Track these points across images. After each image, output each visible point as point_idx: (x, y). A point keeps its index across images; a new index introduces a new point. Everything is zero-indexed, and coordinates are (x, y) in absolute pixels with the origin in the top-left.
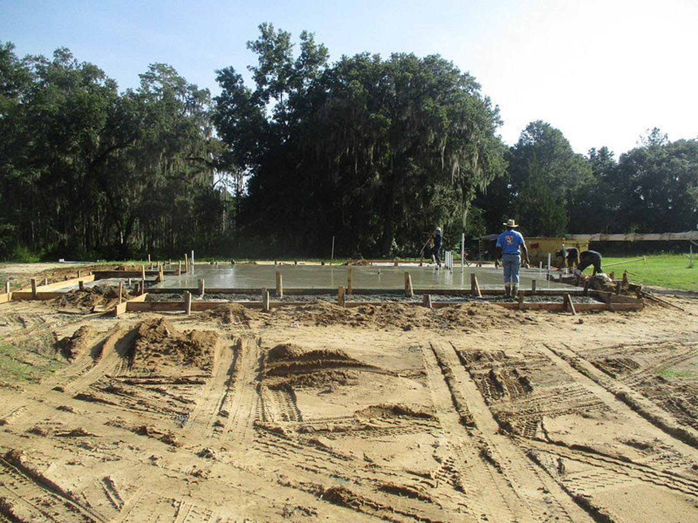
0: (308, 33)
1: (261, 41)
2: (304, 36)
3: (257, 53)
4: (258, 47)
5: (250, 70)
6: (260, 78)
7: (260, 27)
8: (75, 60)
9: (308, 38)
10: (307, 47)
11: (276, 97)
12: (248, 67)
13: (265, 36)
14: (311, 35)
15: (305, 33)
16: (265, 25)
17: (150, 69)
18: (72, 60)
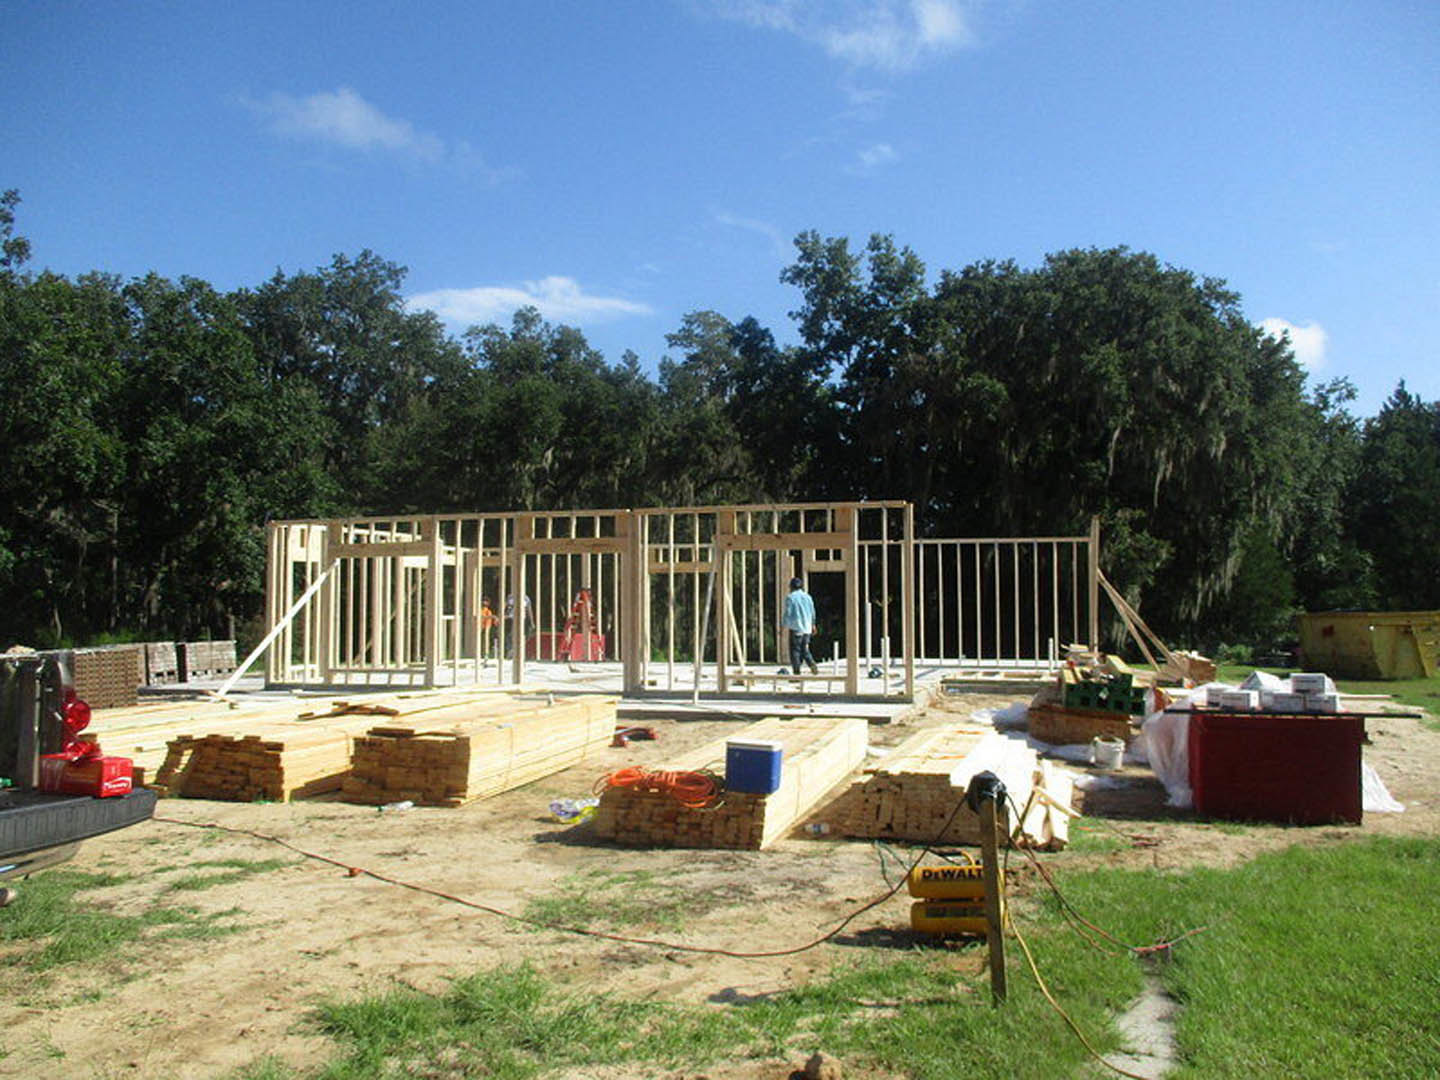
0: (882, 237)
1: (801, 265)
2: (875, 244)
3: (800, 286)
4: (797, 275)
5: (794, 319)
6: (811, 330)
7: (797, 242)
8: (547, 325)
9: (884, 245)
10: (881, 264)
11: (840, 360)
12: (790, 314)
13: (807, 256)
14: (886, 239)
15: (874, 238)
16: (803, 236)
17: (684, 324)
18: (542, 325)
